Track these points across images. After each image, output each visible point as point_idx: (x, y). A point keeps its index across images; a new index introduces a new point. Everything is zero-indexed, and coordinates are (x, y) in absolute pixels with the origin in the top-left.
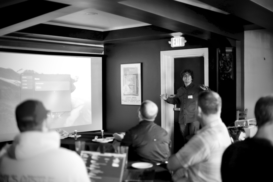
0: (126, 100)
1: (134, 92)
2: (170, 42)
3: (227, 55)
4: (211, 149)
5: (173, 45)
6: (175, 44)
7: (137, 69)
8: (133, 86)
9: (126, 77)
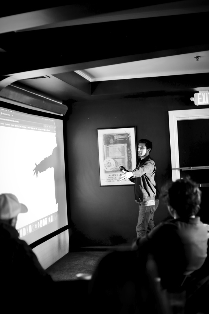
0: (110, 179)
2: (192, 99)
5: (198, 103)
6: (201, 101)
7: (128, 135)
8: (121, 159)
9: (108, 147)
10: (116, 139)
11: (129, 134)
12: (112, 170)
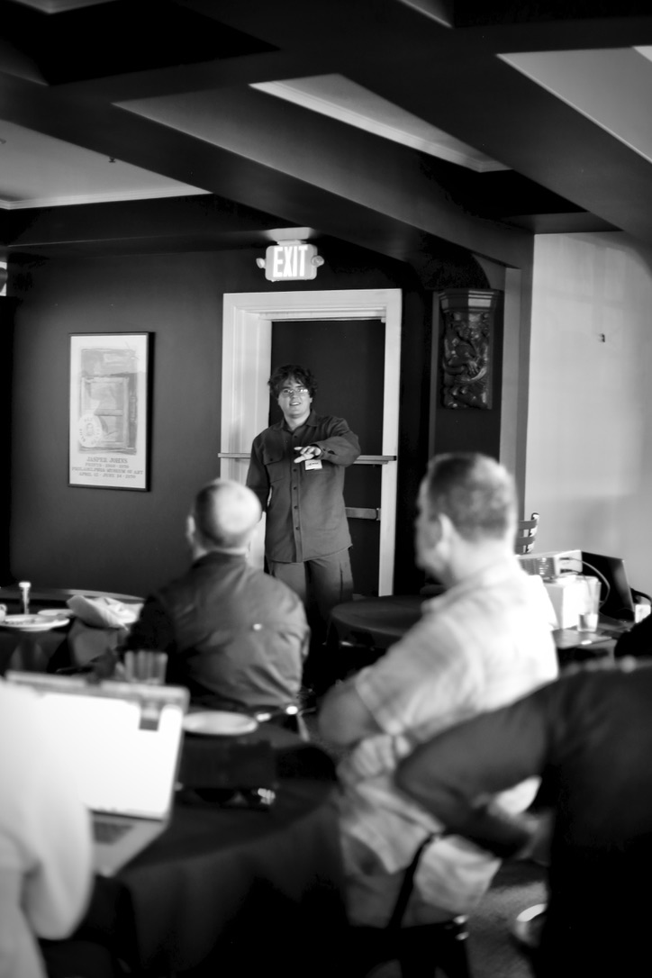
0: (88, 469)
1: (119, 439)
2: (261, 263)
3: (473, 318)
4: (486, 664)
5: (274, 275)
6: (281, 268)
8: (114, 418)
9: (89, 384)
10: (108, 363)
11: (134, 352)
12: (94, 446)
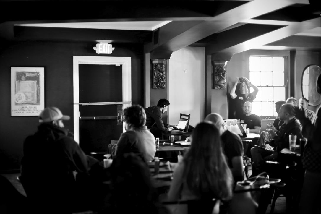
0: (20, 111)
1: (33, 100)
2: (94, 48)
5: (99, 52)
6: (102, 50)
7: (38, 73)
8: (31, 94)
9: (20, 83)
10: (28, 76)
